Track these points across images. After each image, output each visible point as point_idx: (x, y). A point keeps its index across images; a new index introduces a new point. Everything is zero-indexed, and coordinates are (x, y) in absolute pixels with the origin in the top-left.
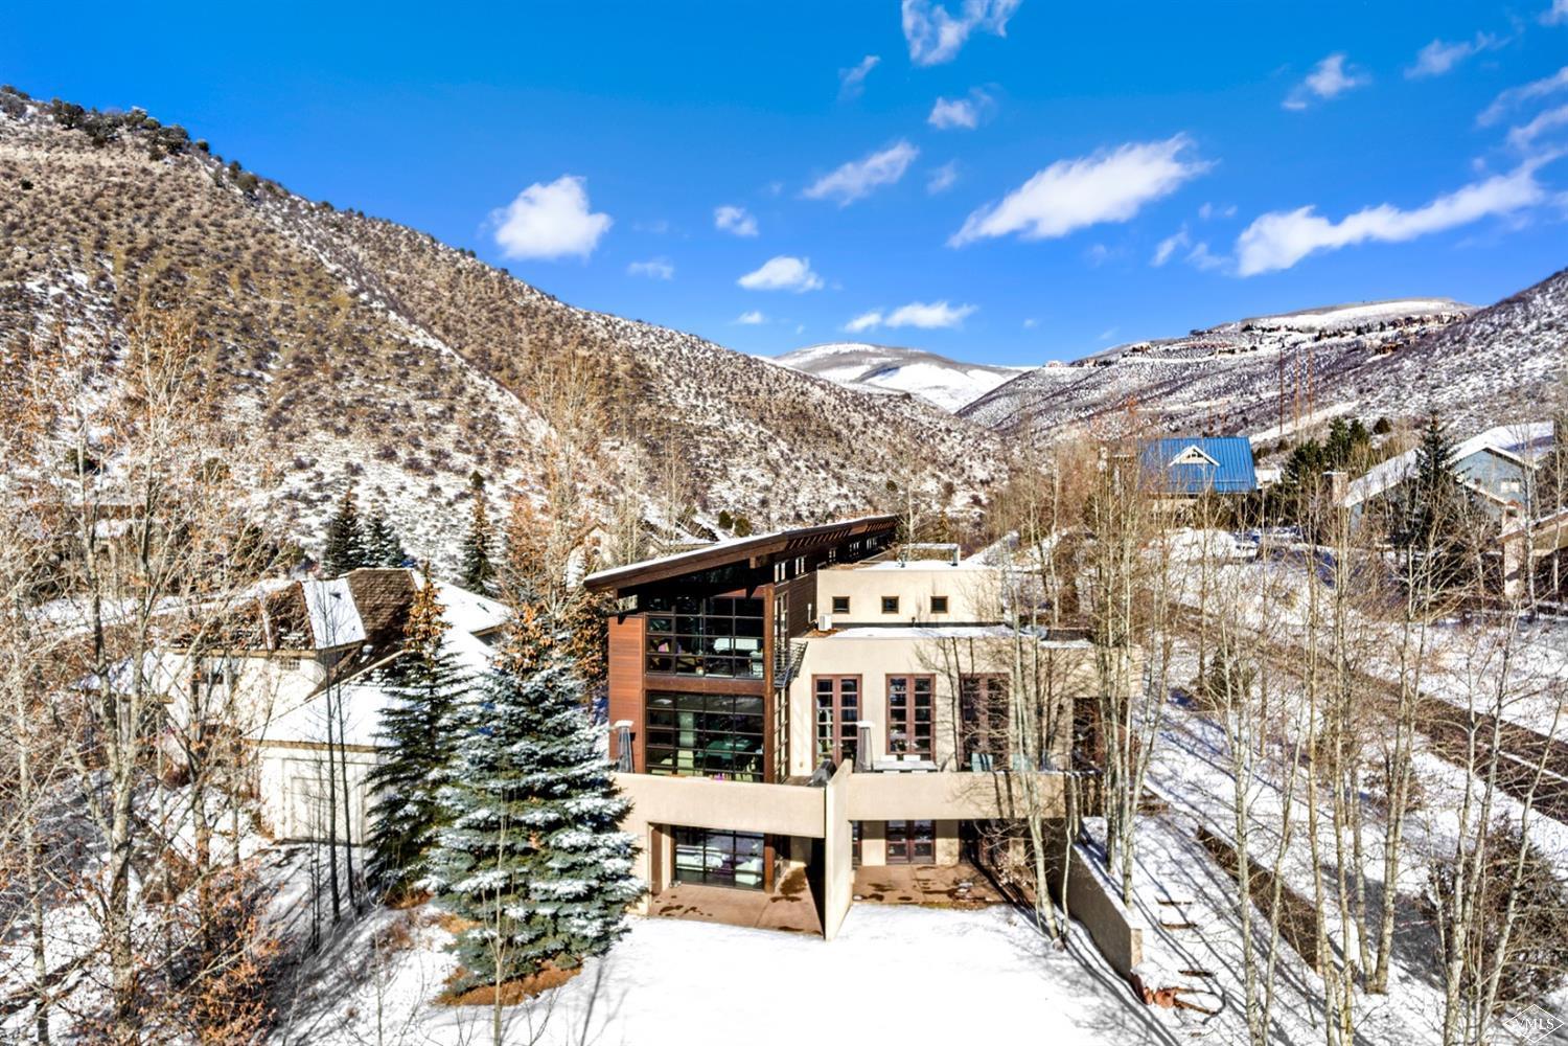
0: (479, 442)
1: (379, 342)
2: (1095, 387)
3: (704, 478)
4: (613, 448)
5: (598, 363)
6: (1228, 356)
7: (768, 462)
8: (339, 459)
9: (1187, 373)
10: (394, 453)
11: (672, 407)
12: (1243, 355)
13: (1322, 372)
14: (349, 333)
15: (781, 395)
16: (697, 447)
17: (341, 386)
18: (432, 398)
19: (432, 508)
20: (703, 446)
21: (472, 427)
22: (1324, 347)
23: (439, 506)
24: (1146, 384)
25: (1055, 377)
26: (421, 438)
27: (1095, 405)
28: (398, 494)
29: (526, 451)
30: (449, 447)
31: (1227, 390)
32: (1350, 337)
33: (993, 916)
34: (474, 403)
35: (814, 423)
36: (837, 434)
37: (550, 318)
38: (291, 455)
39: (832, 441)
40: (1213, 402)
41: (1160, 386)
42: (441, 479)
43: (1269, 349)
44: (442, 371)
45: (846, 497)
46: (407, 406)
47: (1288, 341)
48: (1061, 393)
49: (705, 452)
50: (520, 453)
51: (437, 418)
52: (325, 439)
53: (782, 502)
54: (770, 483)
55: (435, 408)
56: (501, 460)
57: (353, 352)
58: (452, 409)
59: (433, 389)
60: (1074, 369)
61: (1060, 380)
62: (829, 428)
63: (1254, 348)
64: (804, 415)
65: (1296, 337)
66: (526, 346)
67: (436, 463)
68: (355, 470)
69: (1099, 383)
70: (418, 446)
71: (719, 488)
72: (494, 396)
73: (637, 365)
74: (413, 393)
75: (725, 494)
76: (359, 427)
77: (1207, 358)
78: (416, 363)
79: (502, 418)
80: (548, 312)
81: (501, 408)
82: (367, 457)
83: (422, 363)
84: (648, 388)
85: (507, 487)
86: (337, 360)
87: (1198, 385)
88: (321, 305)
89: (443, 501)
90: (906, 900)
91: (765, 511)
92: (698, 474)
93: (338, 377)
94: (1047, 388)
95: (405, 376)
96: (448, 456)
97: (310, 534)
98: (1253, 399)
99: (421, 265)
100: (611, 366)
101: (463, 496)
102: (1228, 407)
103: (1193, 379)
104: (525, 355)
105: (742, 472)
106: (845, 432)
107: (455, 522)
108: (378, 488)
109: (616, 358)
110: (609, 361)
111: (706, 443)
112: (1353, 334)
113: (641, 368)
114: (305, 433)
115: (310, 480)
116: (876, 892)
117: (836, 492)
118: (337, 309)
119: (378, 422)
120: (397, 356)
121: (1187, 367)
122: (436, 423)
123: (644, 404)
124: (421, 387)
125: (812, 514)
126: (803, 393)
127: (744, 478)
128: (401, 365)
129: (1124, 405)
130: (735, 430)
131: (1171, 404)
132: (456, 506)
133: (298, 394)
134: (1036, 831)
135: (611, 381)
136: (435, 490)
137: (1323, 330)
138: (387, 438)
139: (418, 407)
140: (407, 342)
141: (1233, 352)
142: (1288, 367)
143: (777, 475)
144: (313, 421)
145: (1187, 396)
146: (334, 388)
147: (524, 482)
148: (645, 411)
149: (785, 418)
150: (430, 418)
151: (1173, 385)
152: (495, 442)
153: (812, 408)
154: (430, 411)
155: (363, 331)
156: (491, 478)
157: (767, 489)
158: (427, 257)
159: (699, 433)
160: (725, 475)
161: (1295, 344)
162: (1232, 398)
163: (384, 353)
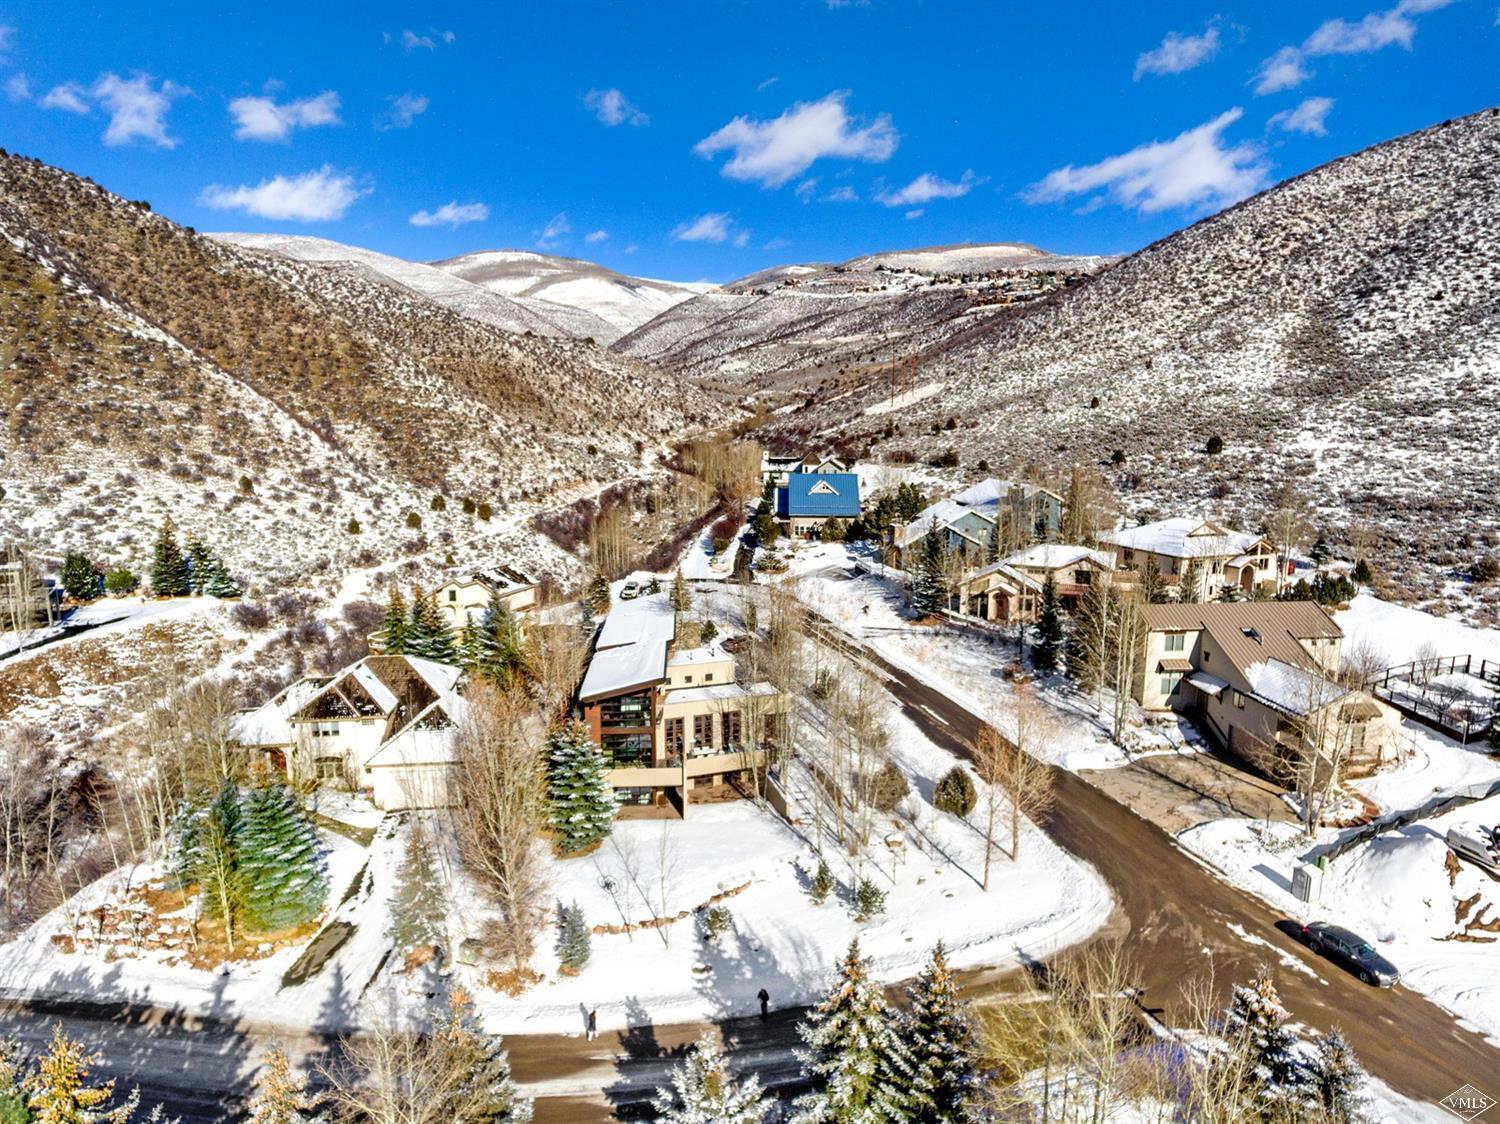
0: (234, 443)
1: (102, 336)
2: (753, 317)
3: (440, 462)
4: (348, 432)
5: (315, 342)
6: (863, 294)
7: (491, 442)
8: (107, 470)
9: (830, 308)
10: (158, 460)
11: (396, 390)
12: (876, 294)
13: (933, 316)
14: (67, 327)
15: (483, 358)
16: (428, 431)
17: (79, 388)
18: (174, 397)
19: (212, 514)
20: (433, 429)
21: (223, 428)
22: (936, 292)
23: (219, 512)
24: (796, 317)
25: (717, 304)
26: (178, 442)
27: (752, 335)
28: (177, 503)
29: (280, 449)
30: (207, 450)
31: (861, 327)
32: (957, 284)
33: (740, 803)
34: (217, 400)
35: (517, 388)
36: (540, 398)
37: (254, 289)
38: (56, 468)
39: (536, 405)
40: (849, 339)
41: (808, 319)
42: (211, 483)
43: (895, 290)
44: (175, 367)
45: (560, 470)
46: (154, 409)
47: (912, 282)
48: (724, 321)
49: (436, 436)
50: (275, 451)
51: (186, 419)
52: (84, 449)
53: (510, 481)
54: (496, 463)
55: (181, 409)
56: (261, 460)
57: (77, 348)
58: (197, 408)
59: (173, 387)
60: (734, 297)
61: (722, 307)
62: (531, 393)
63: (884, 288)
64: (507, 379)
65: (917, 279)
66: (234, 319)
67: (201, 468)
68: (128, 481)
69: (757, 313)
70: (178, 451)
71: (454, 471)
72: (233, 392)
73: (355, 344)
74: (155, 394)
75: (461, 476)
76: (113, 435)
77: (847, 295)
78: (146, 359)
79: (249, 416)
80: (251, 282)
81: (243, 404)
82: (133, 465)
83: (152, 359)
84: (370, 369)
85: (273, 488)
86: (64, 360)
87: (839, 321)
88: (24, 292)
89: (221, 507)
90: (706, 802)
91: (497, 491)
92: (433, 458)
93: (72, 379)
94: (710, 314)
95: (140, 374)
96: (209, 460)
97: (114, 551)
98: (881, 337)
99: (96, 224)
100: (330, 345)
101: (237, 501)
102: (862, 345)
103: (836, 314)
104: (237, 330)
105: (471, 454)
106: (546, 395)
107: (239, 527)
108: (157, 498)
109: (333, 336)
110: (326, 339)
111: (436, 426)
112: (959, 281)
113: (359, 347)
114: (61, 444)
115: (87, 494)
116: (695, 800)
117: (551, 466)
118: (42, 297)
119: (131, 429)
120: (125, 352)
121: (830, 302)
122: (187, 425)
123: (369, 387)
124: (160, 386)
125: (536, 490)
126: (503, 356)
127: (475, 460)
128: (133, 363)
129: (776, 338)
130: (457, 409)
131: (817, 337)
132: (234, 511)
133: (37, 402)
134: (755, 771)
135: (332, 361)
136: (210, 496)
137: (937, 276)
138: (148, 447)
139: (164, 406)
140: (130, 335)
141: (867, 290)
142: (909, 309)
143: (502, 455)
144: (62, 430)
145: (829, 331)
146: (73, 392)
147: (286, 481)
148: (371, 394)
149: (491, 382)
150: (179, 420)
151: (817, 320)
152: (249, 441)
153: (513, 372)
154: (176, 411)
155: (80, 323)
156: (256, 480)
157: (495, 469)
158: (100, 212)
159: (427, 417)
160: (458, 459)
161: (916, 286)
162: (863, 335)
163: (111, 348)
